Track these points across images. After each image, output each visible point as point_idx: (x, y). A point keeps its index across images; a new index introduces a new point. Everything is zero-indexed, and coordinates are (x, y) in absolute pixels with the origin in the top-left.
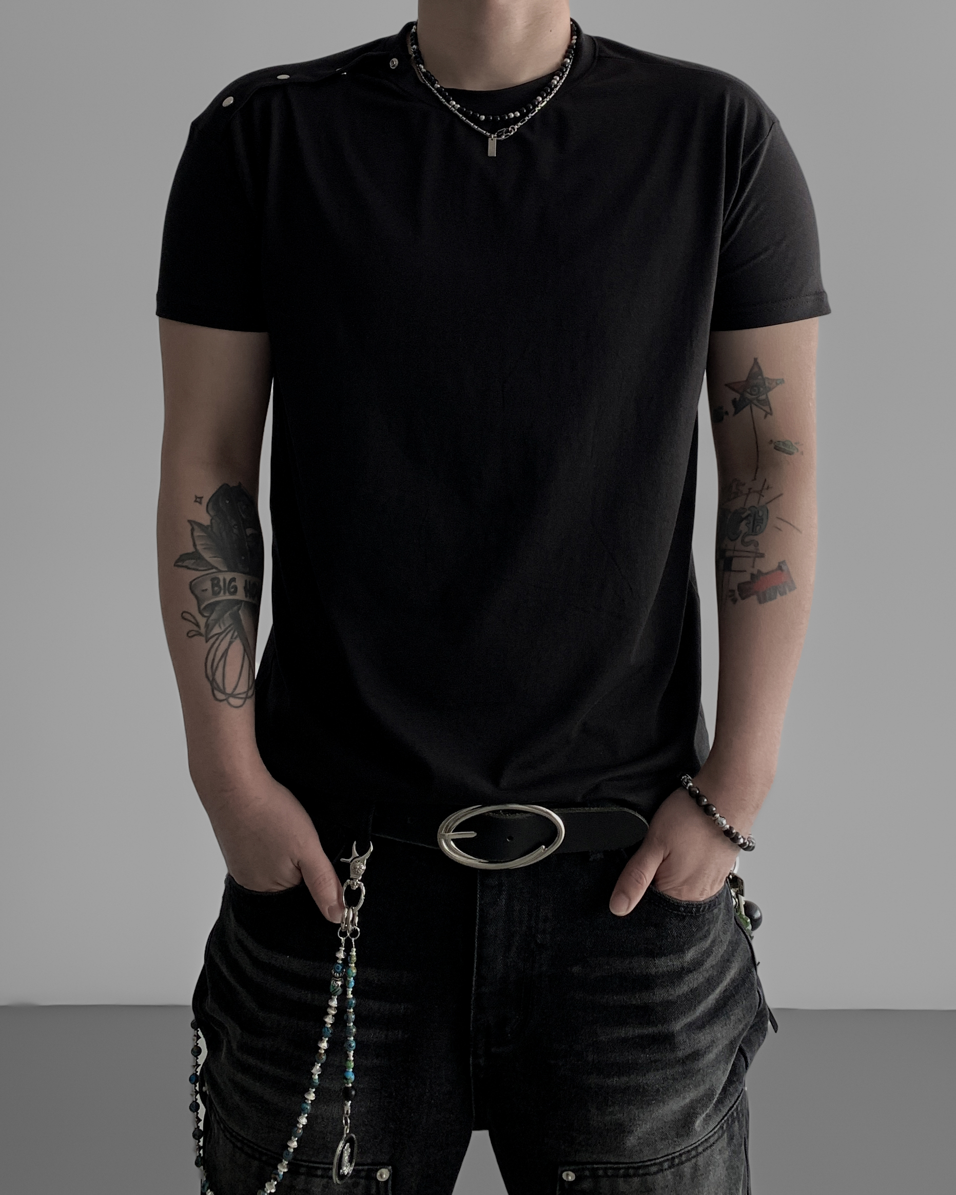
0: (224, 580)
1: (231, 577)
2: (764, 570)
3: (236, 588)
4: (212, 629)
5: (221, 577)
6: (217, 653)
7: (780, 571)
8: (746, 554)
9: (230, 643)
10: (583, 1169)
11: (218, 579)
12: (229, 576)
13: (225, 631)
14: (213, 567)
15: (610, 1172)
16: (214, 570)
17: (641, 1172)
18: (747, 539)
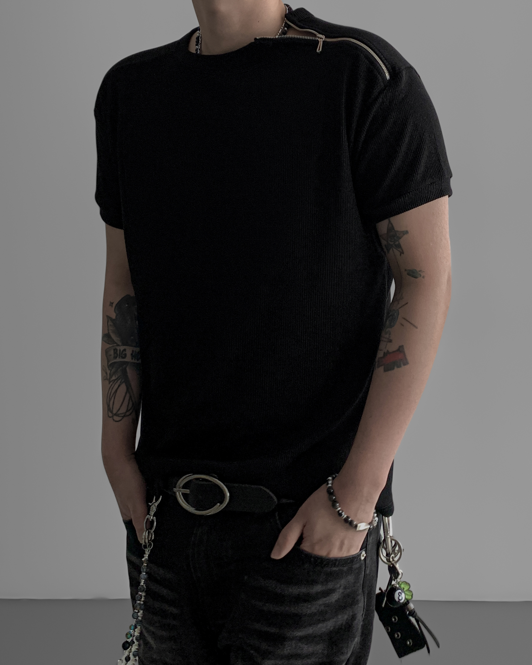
0: (120, 350)
1: (123, 349)
2: (390, 351)
3: (126, 355)
4: (112, 378)
5: (118, 348)
6: (112, 391)
7: (398, 352)
8: (385, 339)
9: (119, 386)
11: (117, 350)
12: (122, 348)
13: (117, 378)
14: (116, 343)
16: (115, 345)
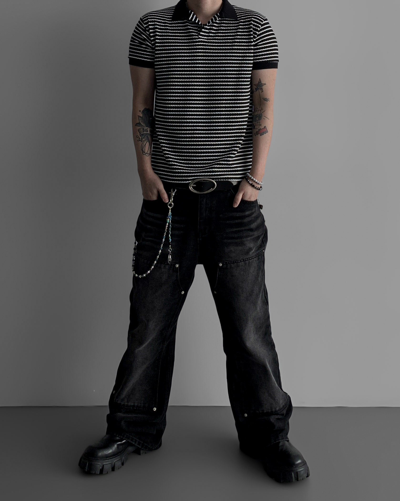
1: (147, 128)
2: (261, 128)
3: (148, 131)
4: (143, 139)
5: (145, 128)
6: (144, 145)
7: (264, 128)
8: (257, 125)
9: (146, 143)
10: (224, 262)
13: (145, 140)
14: (143, 126)
15: (230, 263)
17: (236, 262)
18: (258, 121)
